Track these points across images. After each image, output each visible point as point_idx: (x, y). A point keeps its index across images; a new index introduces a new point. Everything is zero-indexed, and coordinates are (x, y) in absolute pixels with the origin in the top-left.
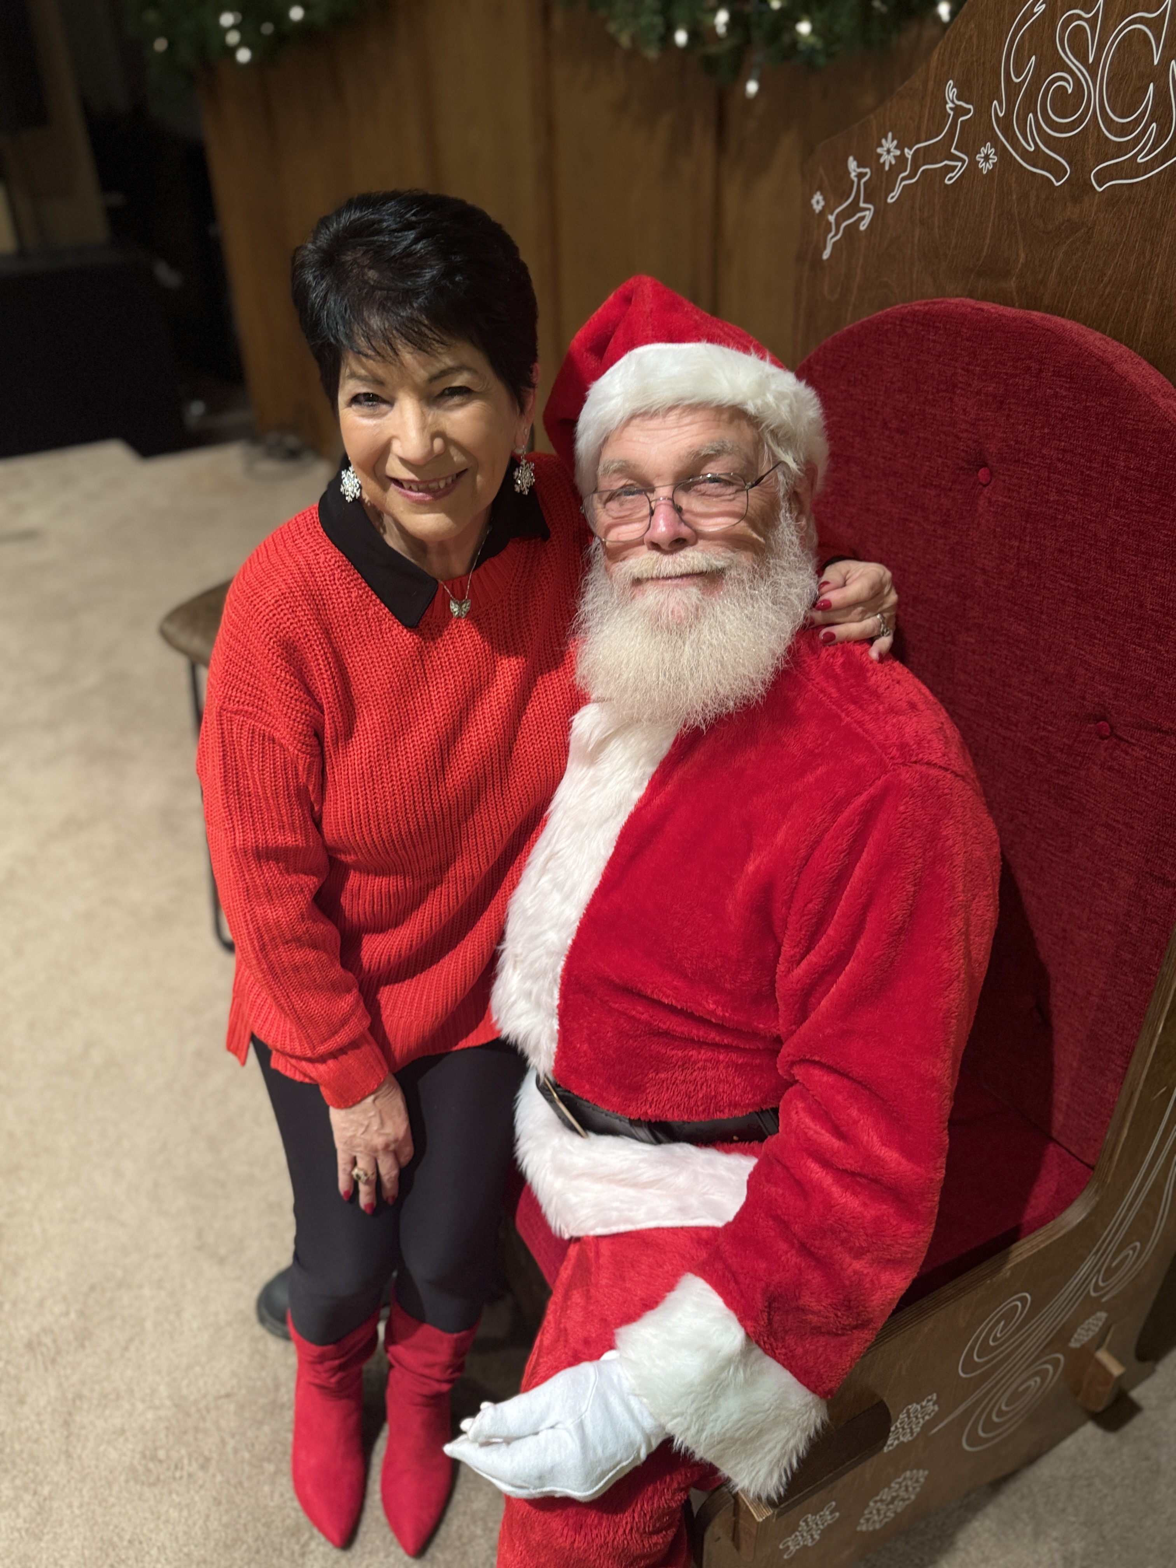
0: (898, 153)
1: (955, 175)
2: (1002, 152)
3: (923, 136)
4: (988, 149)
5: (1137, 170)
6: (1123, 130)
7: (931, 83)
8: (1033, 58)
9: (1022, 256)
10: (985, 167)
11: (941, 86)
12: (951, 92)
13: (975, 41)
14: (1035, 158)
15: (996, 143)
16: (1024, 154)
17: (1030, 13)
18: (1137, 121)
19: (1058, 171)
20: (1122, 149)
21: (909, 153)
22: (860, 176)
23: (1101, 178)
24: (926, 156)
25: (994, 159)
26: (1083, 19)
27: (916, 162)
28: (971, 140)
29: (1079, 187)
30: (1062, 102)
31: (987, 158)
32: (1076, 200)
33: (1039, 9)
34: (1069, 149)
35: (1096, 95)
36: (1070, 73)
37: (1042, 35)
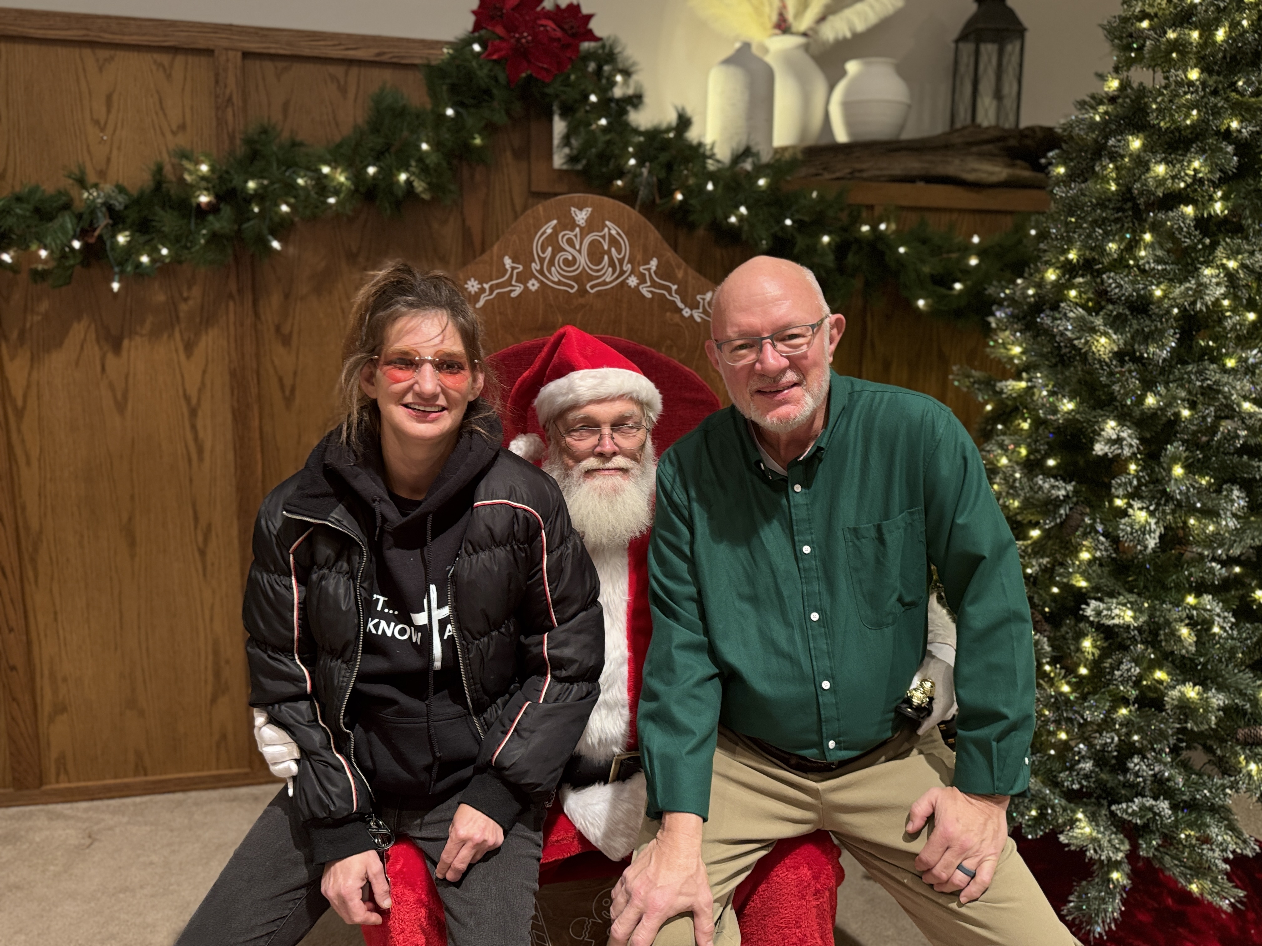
0: (479, 286)
1: (517, 293)
2: (541, 282)
3: (494, 278)
4: (533, 281)
5: (607, 284)
6: (598, 271)
7: (495, 258)
8: (550, 248)
10: (533, 289)
11: (501, 259)
12: (508, 262)
13: (517, 242)
14: (559, 283)
15: (537, 278)
16: (553, 282)
17: (544, 232)
18: (603, 268)
19: (572, 287)
20: (598, 277)
21: (486, 286)
23: (592, 287)
24: (498, 286)
25: (537, 285)
26: (571, 235)
27: (492, 289)
28: (523, 278)
29: (583, 292)
30: (567, 263)
31: (533, 285)
32: (582, 296)
33: (549, 231)
34: (575, 279)
35: (583, 260)
36: (569, 253)
37: (552, 240)
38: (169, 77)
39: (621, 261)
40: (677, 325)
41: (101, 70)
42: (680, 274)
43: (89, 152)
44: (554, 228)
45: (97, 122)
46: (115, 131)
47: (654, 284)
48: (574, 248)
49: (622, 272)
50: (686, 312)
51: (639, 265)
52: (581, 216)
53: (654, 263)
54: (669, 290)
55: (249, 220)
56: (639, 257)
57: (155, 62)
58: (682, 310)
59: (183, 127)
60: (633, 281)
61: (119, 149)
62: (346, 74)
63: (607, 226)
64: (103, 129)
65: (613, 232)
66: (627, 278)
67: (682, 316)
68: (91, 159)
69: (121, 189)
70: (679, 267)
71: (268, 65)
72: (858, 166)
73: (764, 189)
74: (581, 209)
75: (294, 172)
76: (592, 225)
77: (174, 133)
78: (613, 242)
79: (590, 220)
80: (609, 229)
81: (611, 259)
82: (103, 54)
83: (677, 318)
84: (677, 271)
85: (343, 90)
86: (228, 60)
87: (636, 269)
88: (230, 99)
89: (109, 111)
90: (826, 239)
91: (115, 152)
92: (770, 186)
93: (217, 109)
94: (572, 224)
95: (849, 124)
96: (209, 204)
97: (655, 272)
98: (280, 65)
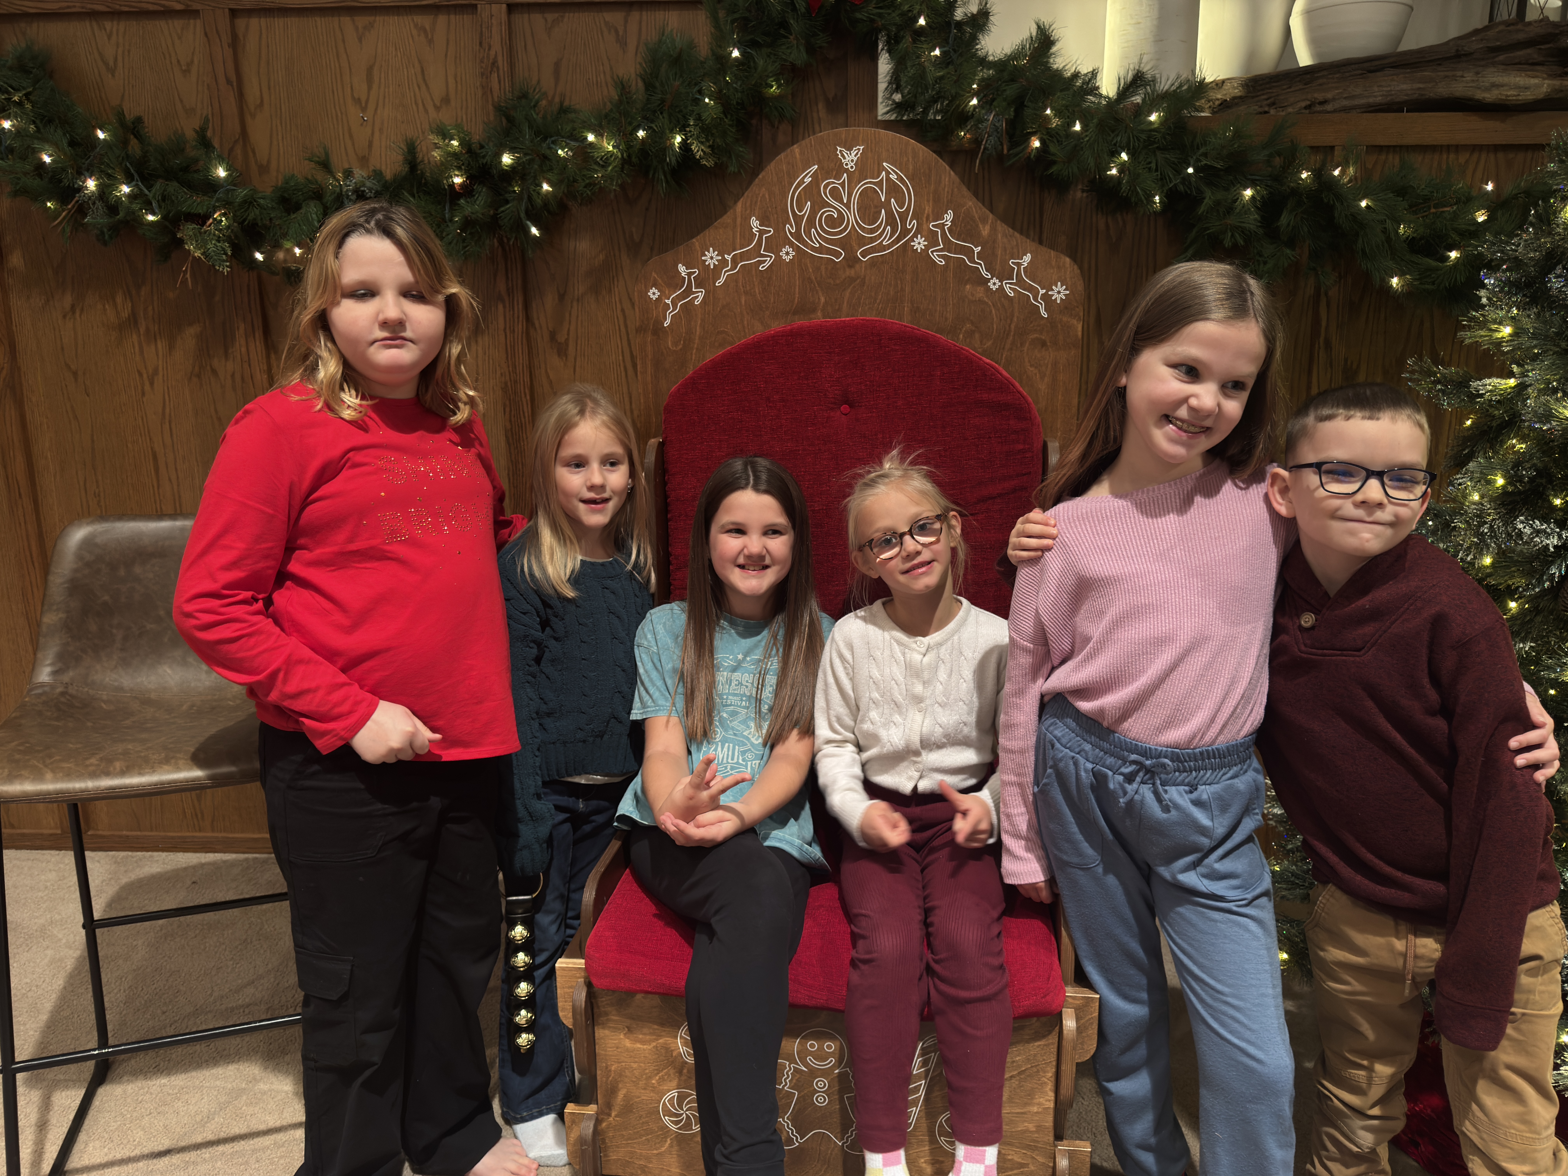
0: (720, 258)
1: (767, 265)
2: (797, 249)
3: (738, 246)
4: (787, 248)
5: (885, 248)
6: (872, 231)
7: (739, 220)
8: (809, 203)
9: (823, 300)
10: (787, 259)
11: (747, 221)
12: (755, 223)
13: (767, 196)
14: (821, 250)
15: (791, 245)
16: (813, 248)
17: (802, 181)
18: (879, 226)
19: (838, 255)
20: (873, 240)
21: (728, 257)
22: (689, 274)
23: (864, 254)
24: (743, 257)
25: (792, 253)
26: (837, 183)
27: (735, 261)
28: (774, 246)
29: (852, 260)
30: (832, 222)
31: (787, 253)
32: (850, 267)
33: (808, 180)
34: (841, 243)
35: (852, 217)
36: (834, 208)
37: (812, 192)
38: (430, 41)
39: (903, 216)
40: (981, 301)
41: (360, 40)
42: (985, 231)
43: (351, 136)
44: (815, 176)
45: (358, 101)
46: (376, 110)
47: (948, 246)
48: (841, 202)
49: (905, 232)
50: (994, 284)
51: (928, 221)
52: (850, 158)
53: (949, 217)
54: (969, 253)
55: (507, 202)
56: (928, 209)
57: (416, 26)
58: (988, 280)
59: (446, 100)
60: (919, 244)
61: (381, 130)
62: (626, 21)
63: (884, 169)
64: (364, 109)
65: (893, 177)
66: (912, 239)
67: (989, 289)
68: (353, 145)
69: (378, 174)
70: (984, 220)
71: (537, 19)
72: (1319, 96)
73: (1156, 126)
74: (850, 149)
75: (553, 142)
76: (865, 169)
77: (437, 108)
78: (893, 190)
79: (861, 163)
80: (888, 173)
81: (889, 214)
82: (362, 21)
83: (980, 292)
84: (981, 226)
85: (622, 42)
86: (492, 16)
87: (925, 227)
88: (494, 63)
89: (370, 88)
90: (1248, 193)
91: (377, 134)
92: (1164, 122)
93: (482, 74)
94: (838, 169)
95: (1314, 40)
96: (462, 185)
97: (950, 229)
98: (550, 16)
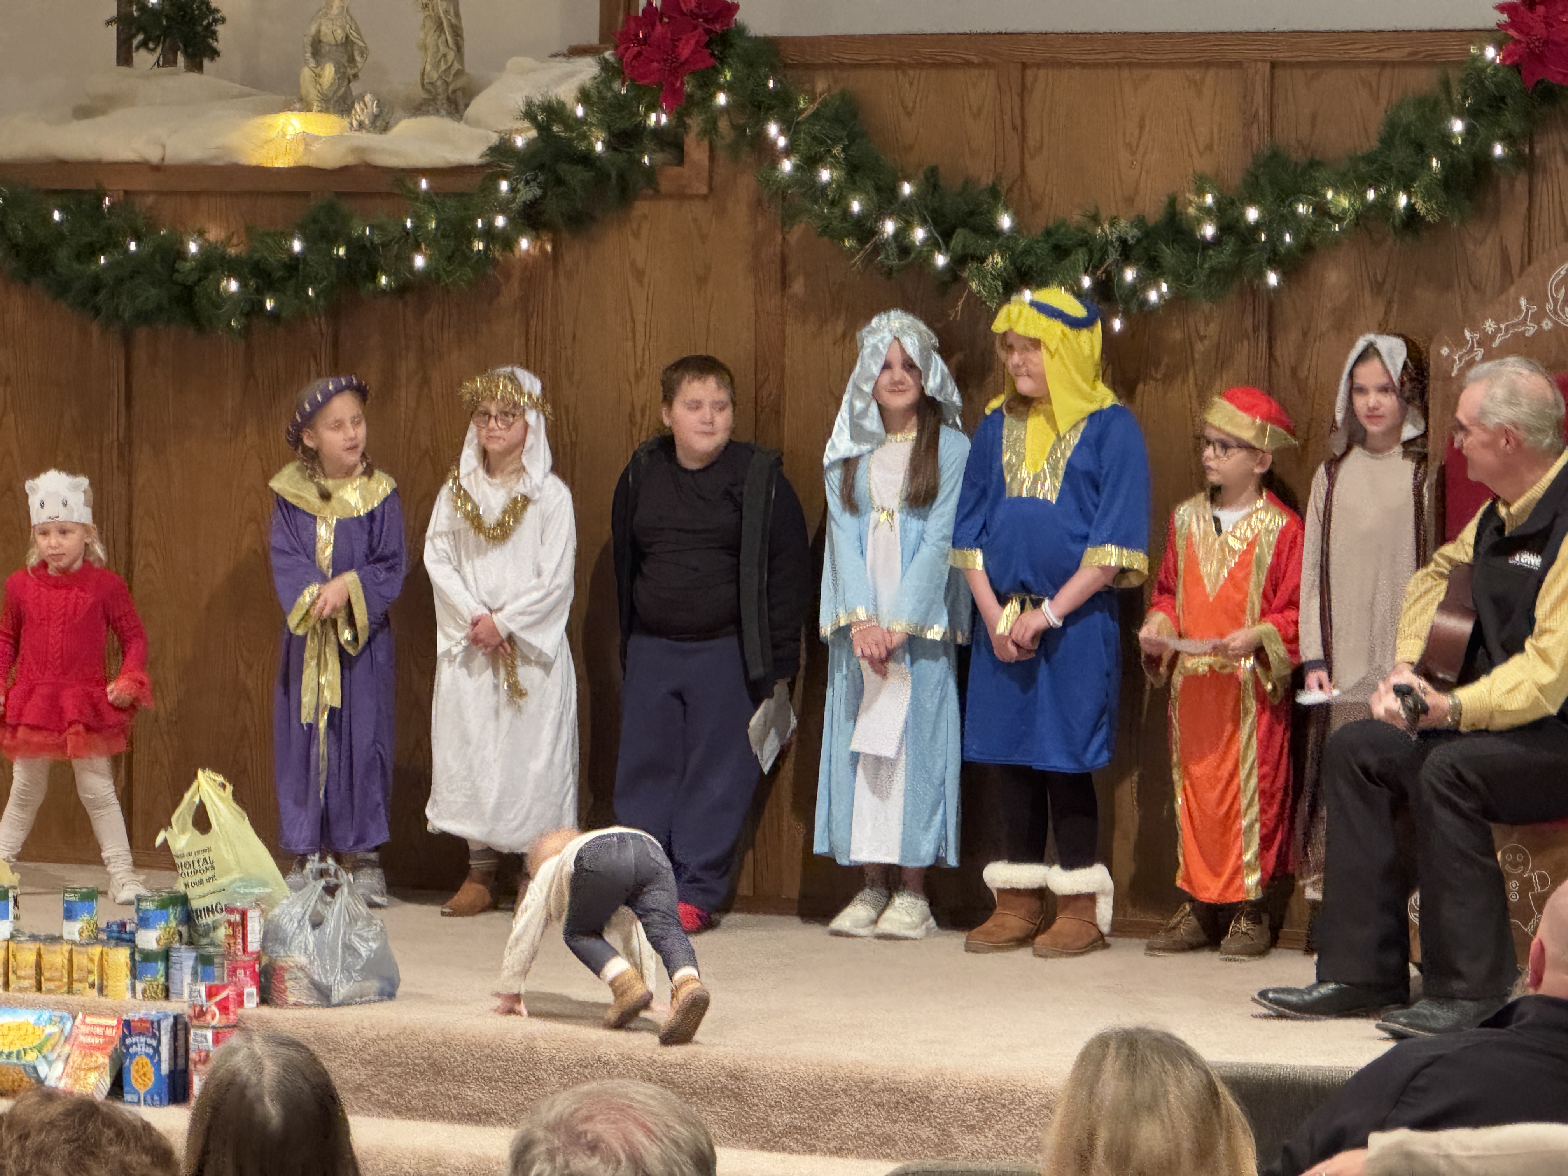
0: (1496, 326)
1: (1531, 332)
2: (1555, 322)
3: (1510, 318)
4: (1547, 321)
7: (1511, 299)
8: (1564, 289)
10: (1547, 328)
11: (1517, 299)
12: (1523, 303)
13: (1533, 284)
15: (1550, 318)
17: (1559, 274)
21: (1503, 326)
22: (1473, 338)
24: (1514, 326)
25: (1551, 325)
27: (1507, 329)
28: (1538, 318)
31: (1547, 325)
33: (1563, 273)
37: (1565, 282)
41: (1136, 89)
45: (1128, 146)
46: (1145, 154)
59: (1210, 147)
62: (1379, 77)
68: (1121, 187)
71: (1299, 73)
82: (1141, 72)
88: (1256, 115)
89: (1141, 134)
93: (1244, 124)
96: (1212, 236)
